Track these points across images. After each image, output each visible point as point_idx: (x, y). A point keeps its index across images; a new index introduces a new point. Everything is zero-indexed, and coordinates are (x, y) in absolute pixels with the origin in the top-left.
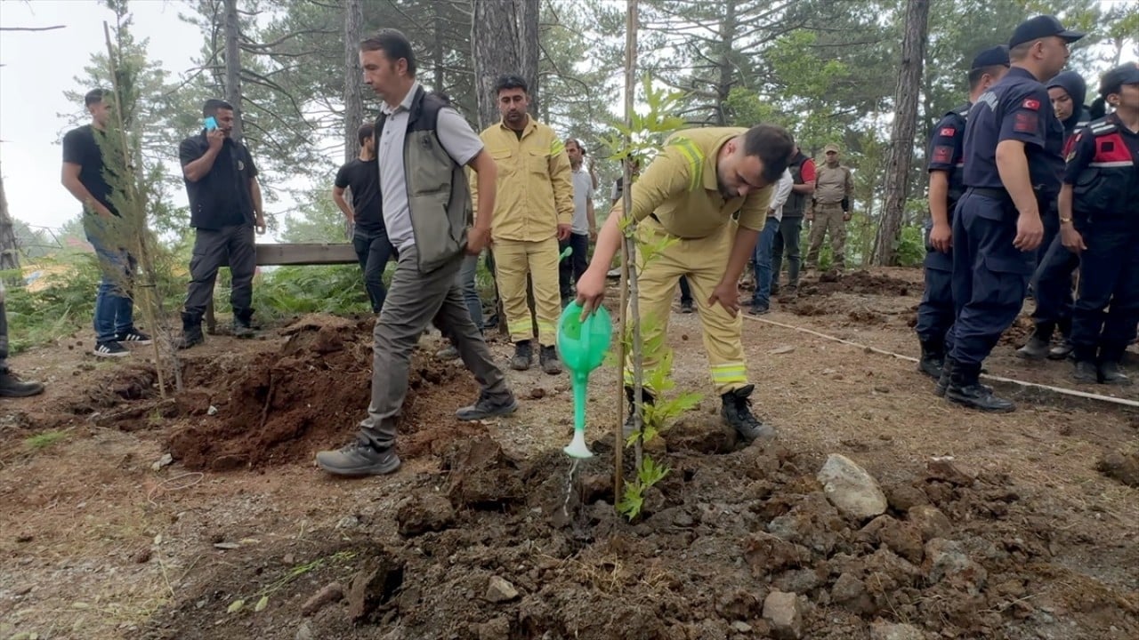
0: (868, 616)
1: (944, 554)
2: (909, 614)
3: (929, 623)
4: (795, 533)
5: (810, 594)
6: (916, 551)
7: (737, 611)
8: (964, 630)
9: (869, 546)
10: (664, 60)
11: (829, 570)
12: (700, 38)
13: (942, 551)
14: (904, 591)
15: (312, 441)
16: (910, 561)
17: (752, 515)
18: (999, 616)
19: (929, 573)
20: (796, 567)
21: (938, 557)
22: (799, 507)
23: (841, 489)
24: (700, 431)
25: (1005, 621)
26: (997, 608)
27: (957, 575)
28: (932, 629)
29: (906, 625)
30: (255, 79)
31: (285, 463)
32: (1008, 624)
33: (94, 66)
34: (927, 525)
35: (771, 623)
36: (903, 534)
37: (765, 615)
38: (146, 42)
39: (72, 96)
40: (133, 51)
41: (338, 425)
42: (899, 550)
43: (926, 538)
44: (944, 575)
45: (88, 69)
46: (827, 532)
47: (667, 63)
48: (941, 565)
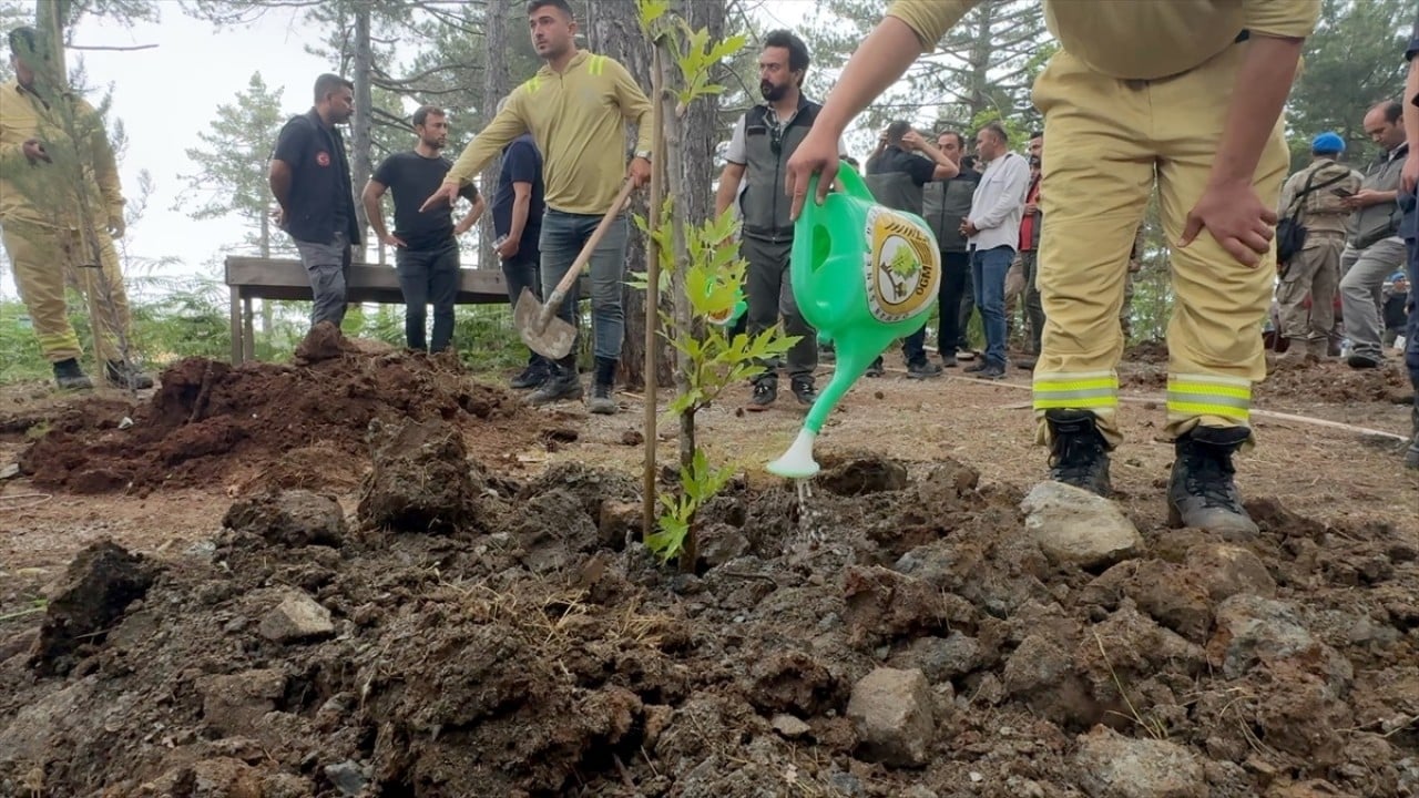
0: (1075, 725)
1: (1256, 621)
2: (1169, 723)
3: (1214, 741)
4: (947, 571)
5: (960, 682)
6: (1196, 614)
7: (786, 695)
8: (1299, 760)
9: (1100, 609)
10: (898, 98)
11: (1002, 635)
12: (944, 68)
13: (1254, 616)
14: (1163, 681)
15: (241, 461)
16: (1184, 635)
17: (870, 545)
18: (1384, 745)
19: (1222, 657)
20: (940, 630)
21: (1243, 628)
22: (961, 532)
23: (1055, 522)
24: (840, 461)
25: (1399, 758)
26: (1378, 728)
27: (1285, 659)
28: (1220, 755)
29: (1160, 743)
30: (391, 121)
31: (186, 487)
32: (1405, 762)
33: (220, 119)
34: (1222, 575)
35: (861, 727)
36: (1170, 581)
37: (852, 710)
38: (280, 92)
39: (193, 154)
40: (266, 103)
41: (288, 443)
42: (1161, 611)
43: (1217, 595)
44: (1256, 661)
45: (214, 124)
46: (1014, 576)
47: (901, 102)
48: (1251, 643)
